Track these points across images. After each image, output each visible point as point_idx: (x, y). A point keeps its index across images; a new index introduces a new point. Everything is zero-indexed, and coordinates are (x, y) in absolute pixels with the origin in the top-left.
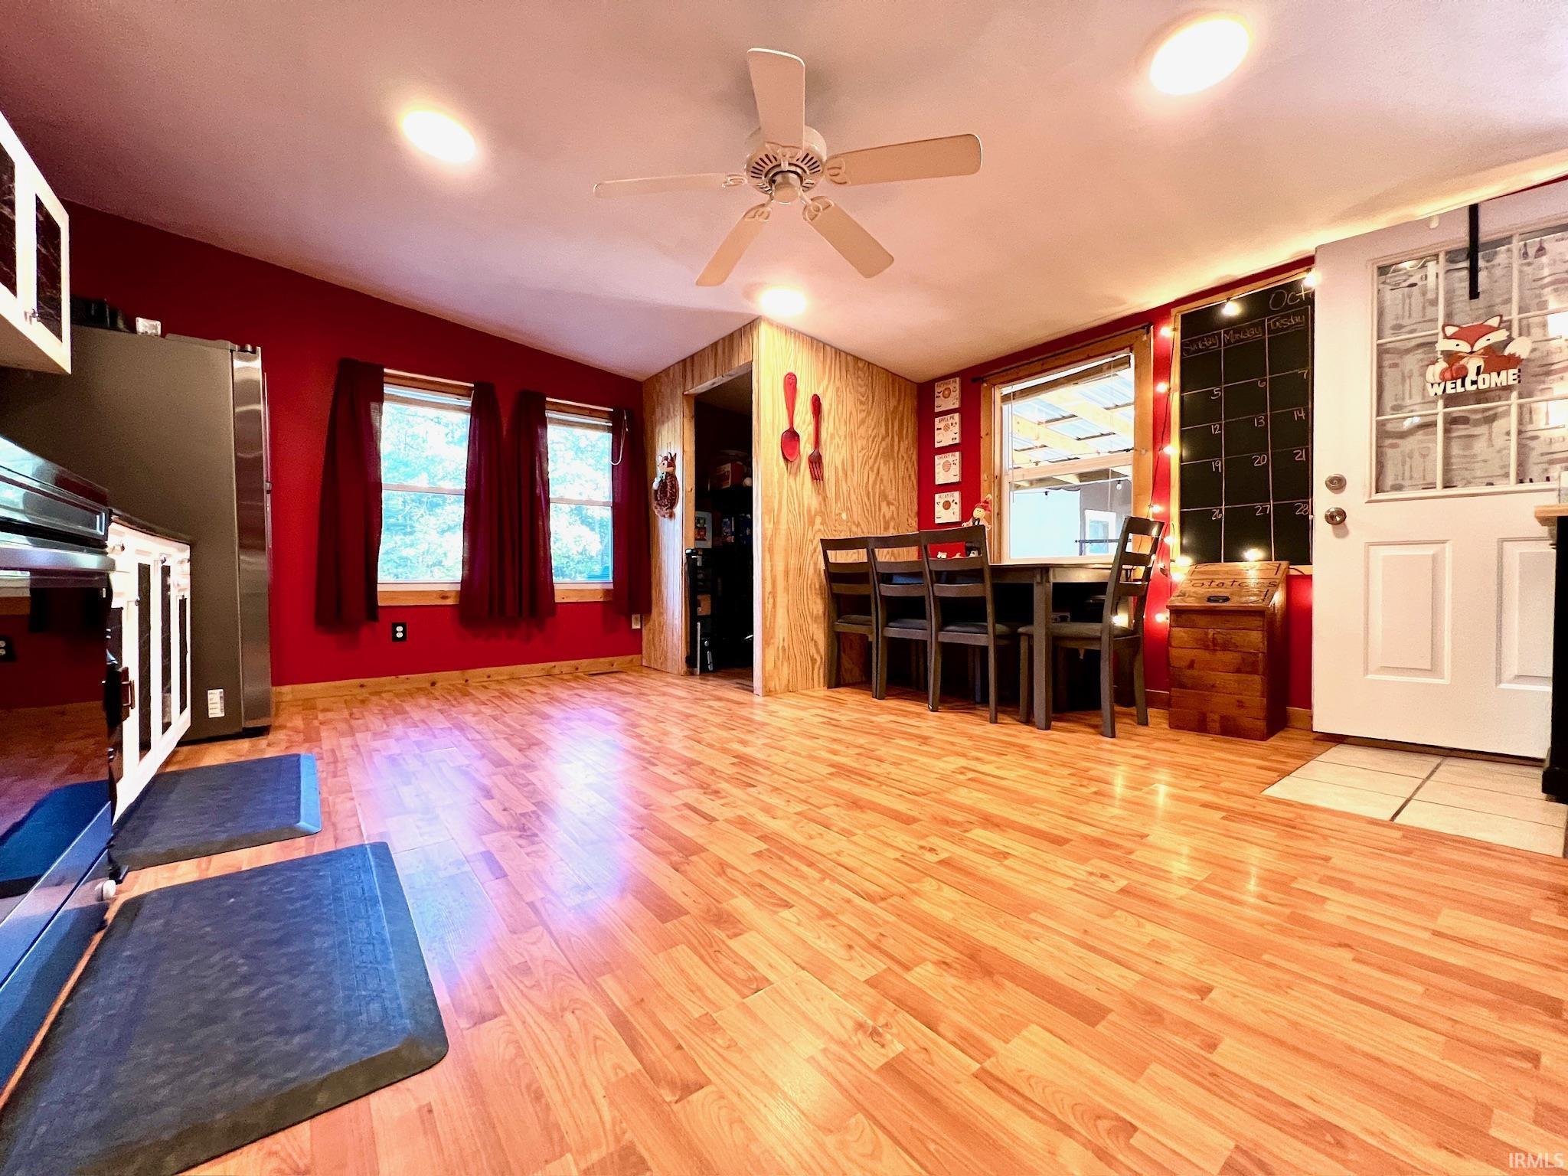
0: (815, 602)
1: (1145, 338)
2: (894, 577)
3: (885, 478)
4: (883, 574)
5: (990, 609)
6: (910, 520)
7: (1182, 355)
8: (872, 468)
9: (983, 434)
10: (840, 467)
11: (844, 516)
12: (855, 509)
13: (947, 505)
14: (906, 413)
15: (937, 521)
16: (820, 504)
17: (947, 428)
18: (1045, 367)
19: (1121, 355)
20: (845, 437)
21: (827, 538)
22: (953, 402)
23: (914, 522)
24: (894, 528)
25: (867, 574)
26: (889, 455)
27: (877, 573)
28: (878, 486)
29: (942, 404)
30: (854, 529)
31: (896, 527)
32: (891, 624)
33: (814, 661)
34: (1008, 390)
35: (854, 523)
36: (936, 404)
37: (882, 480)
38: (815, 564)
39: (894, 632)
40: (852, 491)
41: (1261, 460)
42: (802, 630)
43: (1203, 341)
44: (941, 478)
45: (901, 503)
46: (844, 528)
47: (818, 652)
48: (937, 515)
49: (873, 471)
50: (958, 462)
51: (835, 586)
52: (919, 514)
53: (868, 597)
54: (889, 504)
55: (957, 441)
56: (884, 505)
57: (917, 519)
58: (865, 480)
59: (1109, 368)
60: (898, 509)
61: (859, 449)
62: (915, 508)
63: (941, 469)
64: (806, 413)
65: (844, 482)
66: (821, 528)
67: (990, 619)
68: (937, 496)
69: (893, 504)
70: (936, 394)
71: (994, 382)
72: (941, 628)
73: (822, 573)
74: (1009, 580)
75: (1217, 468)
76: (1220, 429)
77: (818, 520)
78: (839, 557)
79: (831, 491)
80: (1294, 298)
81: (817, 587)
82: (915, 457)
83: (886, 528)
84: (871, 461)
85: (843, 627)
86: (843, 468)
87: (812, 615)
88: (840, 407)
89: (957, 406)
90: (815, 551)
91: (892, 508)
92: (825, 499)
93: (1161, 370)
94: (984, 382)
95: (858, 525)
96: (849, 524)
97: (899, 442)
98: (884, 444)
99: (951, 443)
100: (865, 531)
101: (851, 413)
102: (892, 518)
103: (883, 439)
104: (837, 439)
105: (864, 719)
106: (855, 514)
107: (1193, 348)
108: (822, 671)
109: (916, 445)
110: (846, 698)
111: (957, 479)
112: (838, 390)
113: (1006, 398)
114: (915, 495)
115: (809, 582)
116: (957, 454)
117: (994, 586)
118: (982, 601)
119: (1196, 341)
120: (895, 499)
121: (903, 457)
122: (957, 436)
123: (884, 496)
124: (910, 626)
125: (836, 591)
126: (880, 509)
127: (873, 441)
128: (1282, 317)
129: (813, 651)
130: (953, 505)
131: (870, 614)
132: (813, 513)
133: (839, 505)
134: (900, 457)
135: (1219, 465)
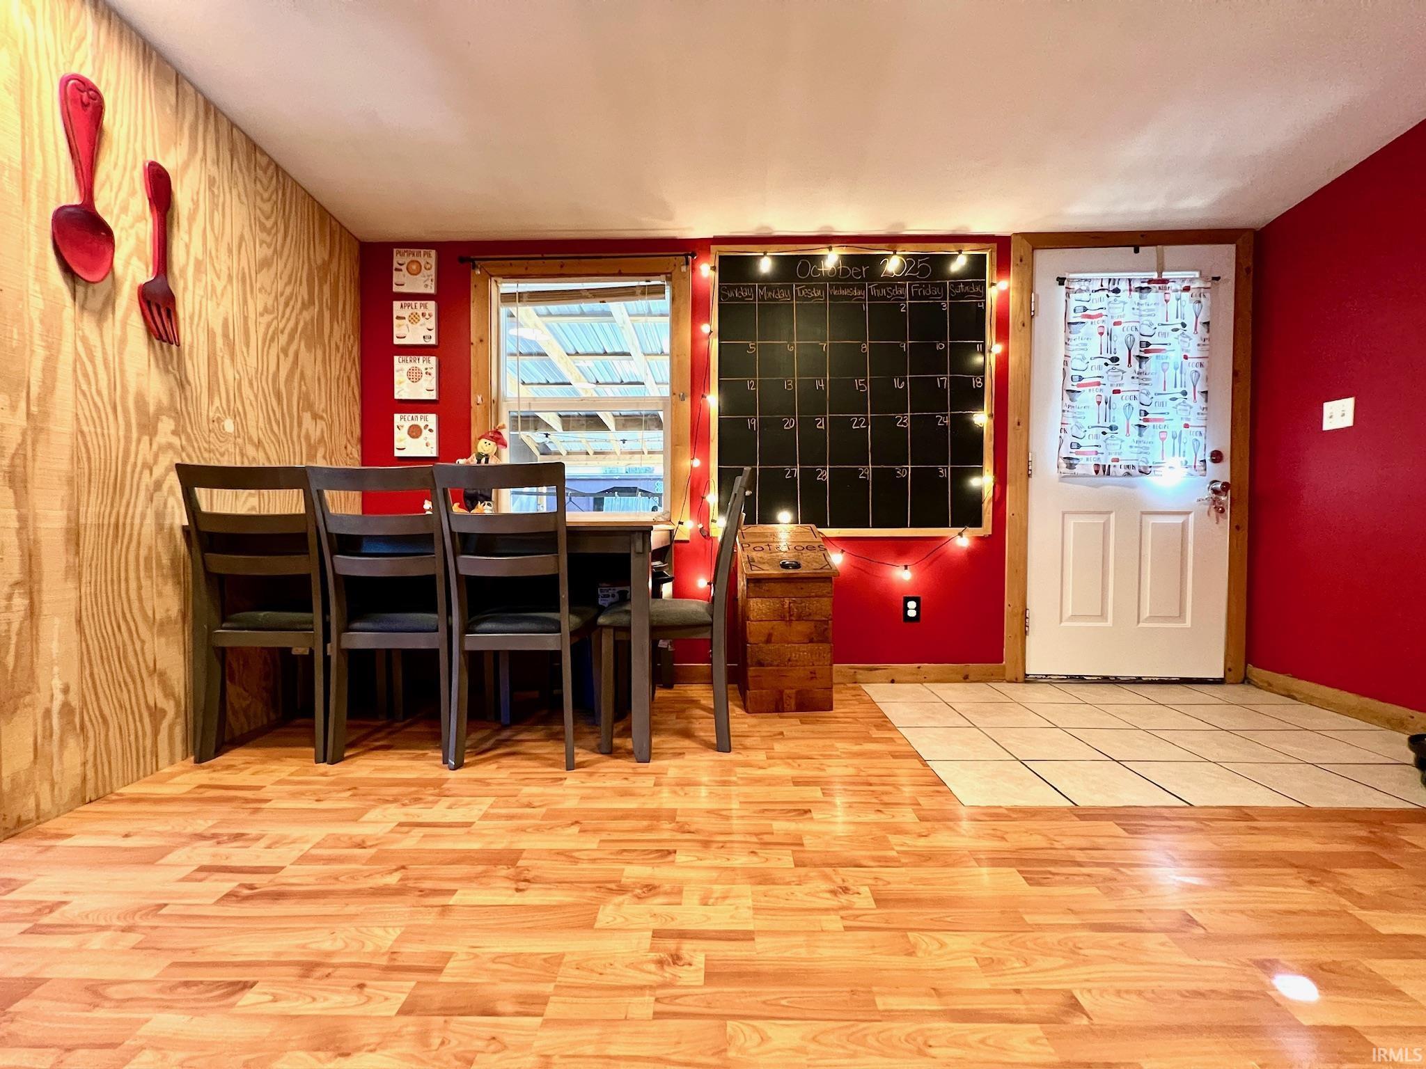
0: (160, 594)
1: (684, 269)
2: (365, 543)
3: (308, 373)
4: (340, 536)
5: (564, 594)
6: (349, 446)
7: (719, 300)
8: (285, 351)
9: (474, 339)
10: (219, 331)
11: (229, 426)
12: (251, 415)
13: (415, 432)
14: (342, 274)
15: (397, 453)
16: (172, 396)
17: (414, 319)
18: (565, 271)
19: (655, 282)
20: (230, 277)
21: (187, 462)
22: (425, 283)
23: (356, 452)
24: (324, 457)
25: (304, 537)
26: (314, 336)
27: (329, 535)
28: (296, 384)
29: (403, 281)
30: (251, 451)
31: (330, 455)
32: (357, 625)
33: (156, 714)
34: (509, 287)
35: (250, 439)
36: (395, 280)
37: (302, 374)
38: (160, 516)
39: (363, 639)
40: (245, 383)
41: (791, 424)
42: (122, 658)
43: (739, 290)
44: (404, 389)
45: (336, 418)
46: (231, 448)
47: (168, 693)
48: (397, 445)
49: (286, 355)
50: (434, 372)
51: (212, 557)
52: (364, 441)
53: (306, 579)
54: (315, 417)
55: (433, 341)
56: (307, 417)
57: (359, 447)
58: (273, 368)
59: (643, 293)
60: (330, 427)
61: (260, 308)
62: (357, 431)
63: (406, 378)
64: (133, 193)
65: (227, 361)
66: (176, 441)
67: (565, 607)
68: (397, 417)
69: (322, 418)
70: (395, 265)
71: (492, 272)
72: (467, 629)
73: (179, 534)
74: (591, 548)
75: (752, 426)
76: (755, 386)
77: (166, 425)
78: (218, 502)
79: (197, 370)
80: (815, 272)
81: (166, 561)
82: (356, 351)
83: (312, 456)
84: (283, 339)
85: (234, 637)
86: (225, 335)
87: (151, 622)
88: (217, 217)
89: (431, 290)
90: (158, 485)
91: (321, 424)
92: (182, 383)
93: (699, 310)
94: (474, 267)
95: (259, 445)
96: (240, 441)
97: (331, 322)
98: (306, 315)
99: (422, 342)
100: (273, 456)
101: (242, 238)
102: (322, 438)
103: (304, 307)
104: (211, 276)
105: (336, 840)
106: (251, 423)
107: (731, 295)
108: (179, 731)
109: (358, 335)
110: (253, 781)
111: (433, 396)
112: (212, 182)
113: (508, 298)
114: (357, 410)
115: (143, 553)
116: (433, 360)
117: (572, 558)
118: (553, 580)
119: (734, 287)
120: (325, 411)
121: (337, 348)
122: (433, 334)
123: (307, 403)
124: (398, 626)
125: (215, 569)
126: (300, 424)
127: (287, 305)
128: (807, 287)
129: (155, 694)
130: (425, 433)
131: (309, 609)
132: (152, 409)
133: (217, 402)
134: (333, 346)
135: (754, 422)
